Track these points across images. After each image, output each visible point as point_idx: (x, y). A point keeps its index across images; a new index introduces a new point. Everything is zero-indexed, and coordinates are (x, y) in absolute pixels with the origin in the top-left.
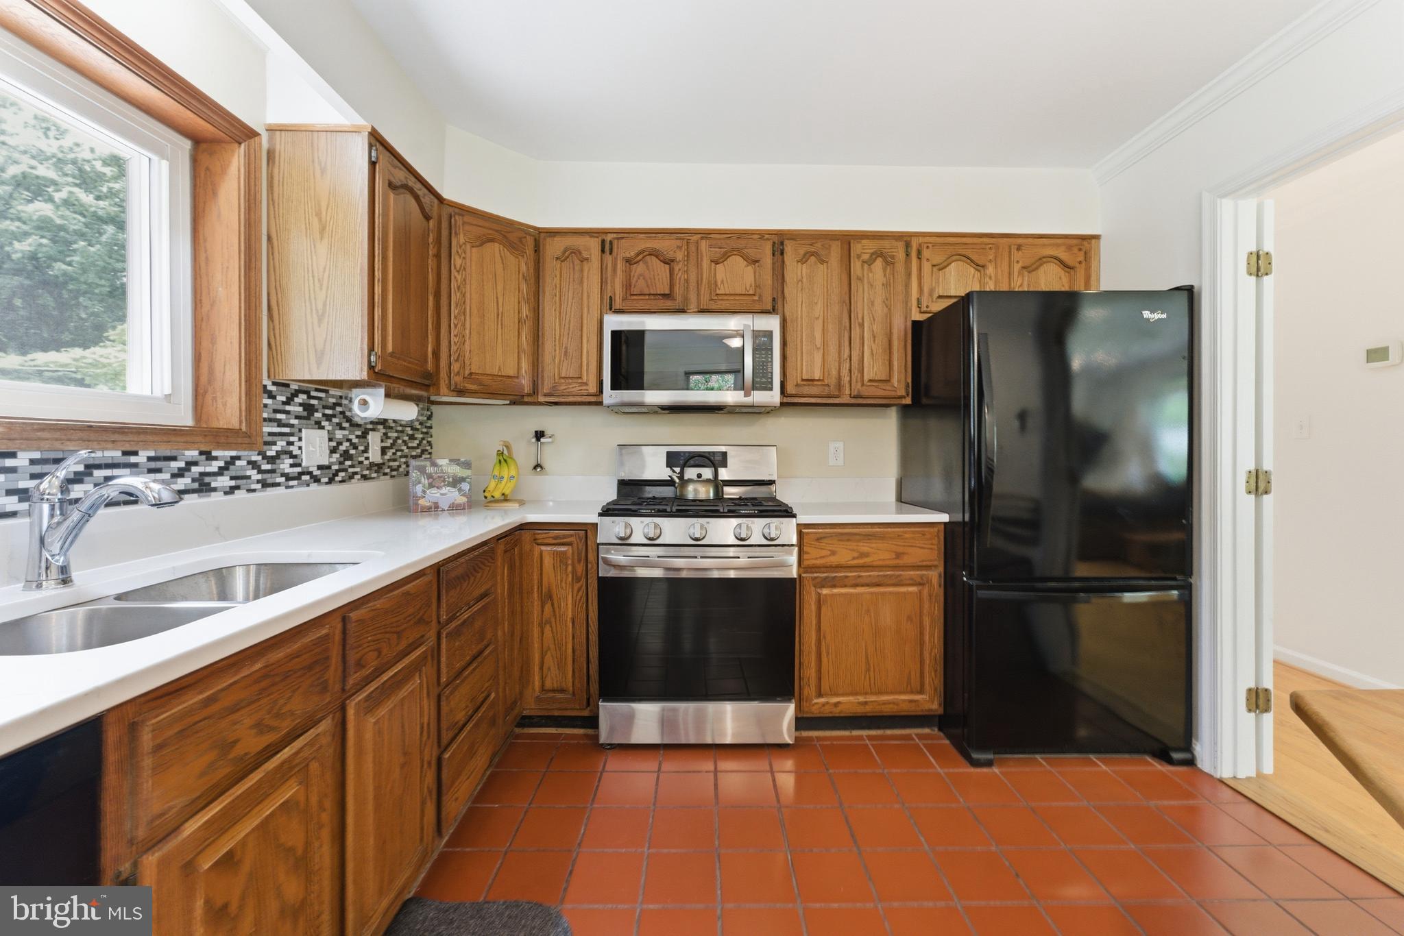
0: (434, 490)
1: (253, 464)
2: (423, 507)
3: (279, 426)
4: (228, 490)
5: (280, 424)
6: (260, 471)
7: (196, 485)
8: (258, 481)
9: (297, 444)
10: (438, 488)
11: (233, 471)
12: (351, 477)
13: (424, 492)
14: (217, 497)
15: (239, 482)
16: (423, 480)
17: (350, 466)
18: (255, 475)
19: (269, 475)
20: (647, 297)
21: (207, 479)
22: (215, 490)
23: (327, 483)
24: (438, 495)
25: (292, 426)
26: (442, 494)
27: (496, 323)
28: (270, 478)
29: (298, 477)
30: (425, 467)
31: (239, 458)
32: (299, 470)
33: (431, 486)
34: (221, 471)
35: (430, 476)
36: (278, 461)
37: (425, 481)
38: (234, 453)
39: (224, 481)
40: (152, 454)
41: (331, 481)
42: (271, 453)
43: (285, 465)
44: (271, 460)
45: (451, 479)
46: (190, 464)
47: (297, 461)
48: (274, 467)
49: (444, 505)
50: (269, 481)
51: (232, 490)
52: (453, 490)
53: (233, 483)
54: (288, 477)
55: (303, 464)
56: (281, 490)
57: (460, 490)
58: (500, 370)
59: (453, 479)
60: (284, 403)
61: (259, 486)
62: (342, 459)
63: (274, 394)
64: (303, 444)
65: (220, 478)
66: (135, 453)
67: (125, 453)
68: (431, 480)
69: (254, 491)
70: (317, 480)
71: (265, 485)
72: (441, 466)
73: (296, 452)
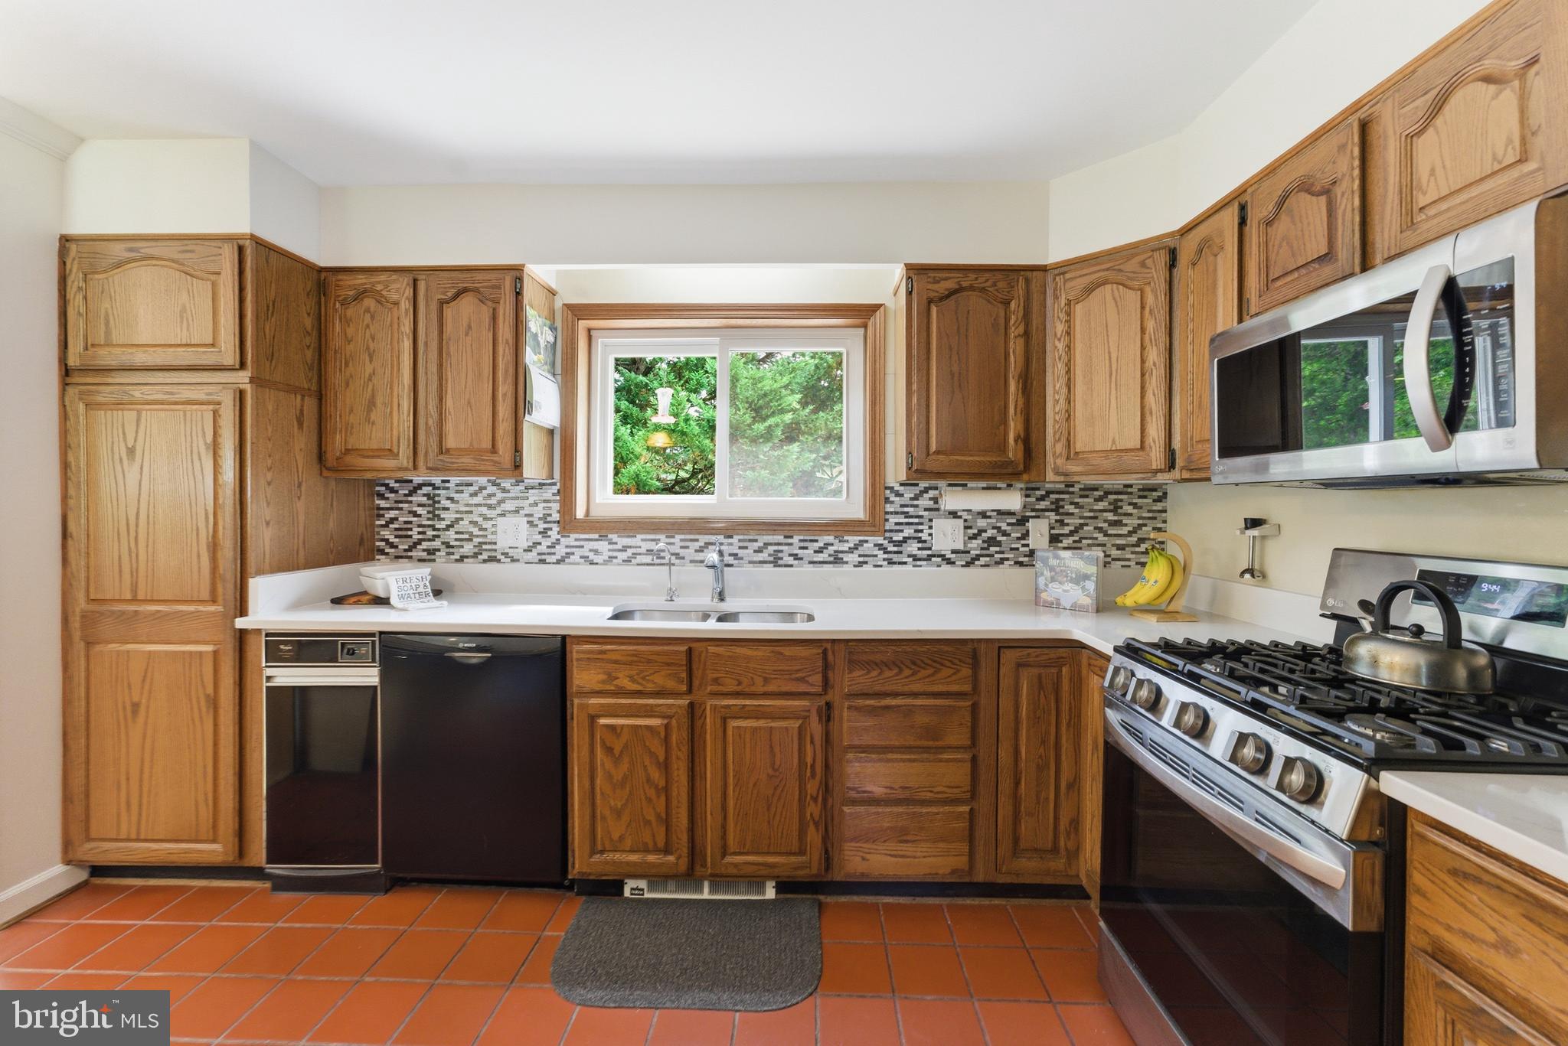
0: (1055, 585)
1: (880, 546)
2: (1045, 601)
3: (906, 517)
4: (857, 564)
5: (907, 515)
6: (886, 552)
7: (832, 559)
8: (884, 560)
9: (926, 532)
10: (1060, 583)
11: (861, 551)
12: (1002, 561)
13: (1046, 585)
14: (846, 568)
15: (866, 559)
16: (1045, 572)
17: (997, 552)
18: (881, 554)
19: (896, 555)
20: (1296, 275)
21: (840, 555)
22: (847, 563)
23: (962, 566)
24: (1060, 590)
25: (921, 517)
26: (1064, 591)
27: (1108, 384)
28: (896, 558)
29: (929, 558)
30: (1048, 558)
31: (867, 541)
32: (929, 552)
33: (1053, 580)
34: (851, 550)
35: (1052, 569)
36: (904, 545)
37: (1047, 573)
38: (862, 538)
39: (854, 558)
40: (802, 538)
41: (968, 564)
42: (898, 537)
43: (913, 548)
44: (899, 544)
45: (1074, 576)
46: (827, 545)
47: (925, 545)
48: (900, 549)
49: (1066, 603)
50: (894, 560)
51: (860, 564)
52: (1076, 587)
53: (861, 559)
54: (915, 558)
55: (933, 548)
56: (909, 567)
57: (1083, 588)
58: (1114, 442)
59: (1076, 575)
60: (912, 499)
61: (886, 563)
62: (986, 545)
63: (900, 492)
64: (932, 531)
65: (850, 555)
66: (792, 537)
67: (786, 537)
68: (1053, 573)
69: (881, 566)
70: (950, 562)
71: (891, 562)
72: (1064, 559)
73: (924, 536)
